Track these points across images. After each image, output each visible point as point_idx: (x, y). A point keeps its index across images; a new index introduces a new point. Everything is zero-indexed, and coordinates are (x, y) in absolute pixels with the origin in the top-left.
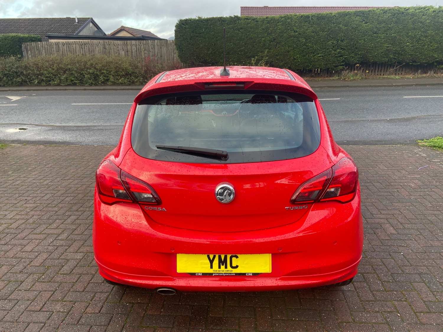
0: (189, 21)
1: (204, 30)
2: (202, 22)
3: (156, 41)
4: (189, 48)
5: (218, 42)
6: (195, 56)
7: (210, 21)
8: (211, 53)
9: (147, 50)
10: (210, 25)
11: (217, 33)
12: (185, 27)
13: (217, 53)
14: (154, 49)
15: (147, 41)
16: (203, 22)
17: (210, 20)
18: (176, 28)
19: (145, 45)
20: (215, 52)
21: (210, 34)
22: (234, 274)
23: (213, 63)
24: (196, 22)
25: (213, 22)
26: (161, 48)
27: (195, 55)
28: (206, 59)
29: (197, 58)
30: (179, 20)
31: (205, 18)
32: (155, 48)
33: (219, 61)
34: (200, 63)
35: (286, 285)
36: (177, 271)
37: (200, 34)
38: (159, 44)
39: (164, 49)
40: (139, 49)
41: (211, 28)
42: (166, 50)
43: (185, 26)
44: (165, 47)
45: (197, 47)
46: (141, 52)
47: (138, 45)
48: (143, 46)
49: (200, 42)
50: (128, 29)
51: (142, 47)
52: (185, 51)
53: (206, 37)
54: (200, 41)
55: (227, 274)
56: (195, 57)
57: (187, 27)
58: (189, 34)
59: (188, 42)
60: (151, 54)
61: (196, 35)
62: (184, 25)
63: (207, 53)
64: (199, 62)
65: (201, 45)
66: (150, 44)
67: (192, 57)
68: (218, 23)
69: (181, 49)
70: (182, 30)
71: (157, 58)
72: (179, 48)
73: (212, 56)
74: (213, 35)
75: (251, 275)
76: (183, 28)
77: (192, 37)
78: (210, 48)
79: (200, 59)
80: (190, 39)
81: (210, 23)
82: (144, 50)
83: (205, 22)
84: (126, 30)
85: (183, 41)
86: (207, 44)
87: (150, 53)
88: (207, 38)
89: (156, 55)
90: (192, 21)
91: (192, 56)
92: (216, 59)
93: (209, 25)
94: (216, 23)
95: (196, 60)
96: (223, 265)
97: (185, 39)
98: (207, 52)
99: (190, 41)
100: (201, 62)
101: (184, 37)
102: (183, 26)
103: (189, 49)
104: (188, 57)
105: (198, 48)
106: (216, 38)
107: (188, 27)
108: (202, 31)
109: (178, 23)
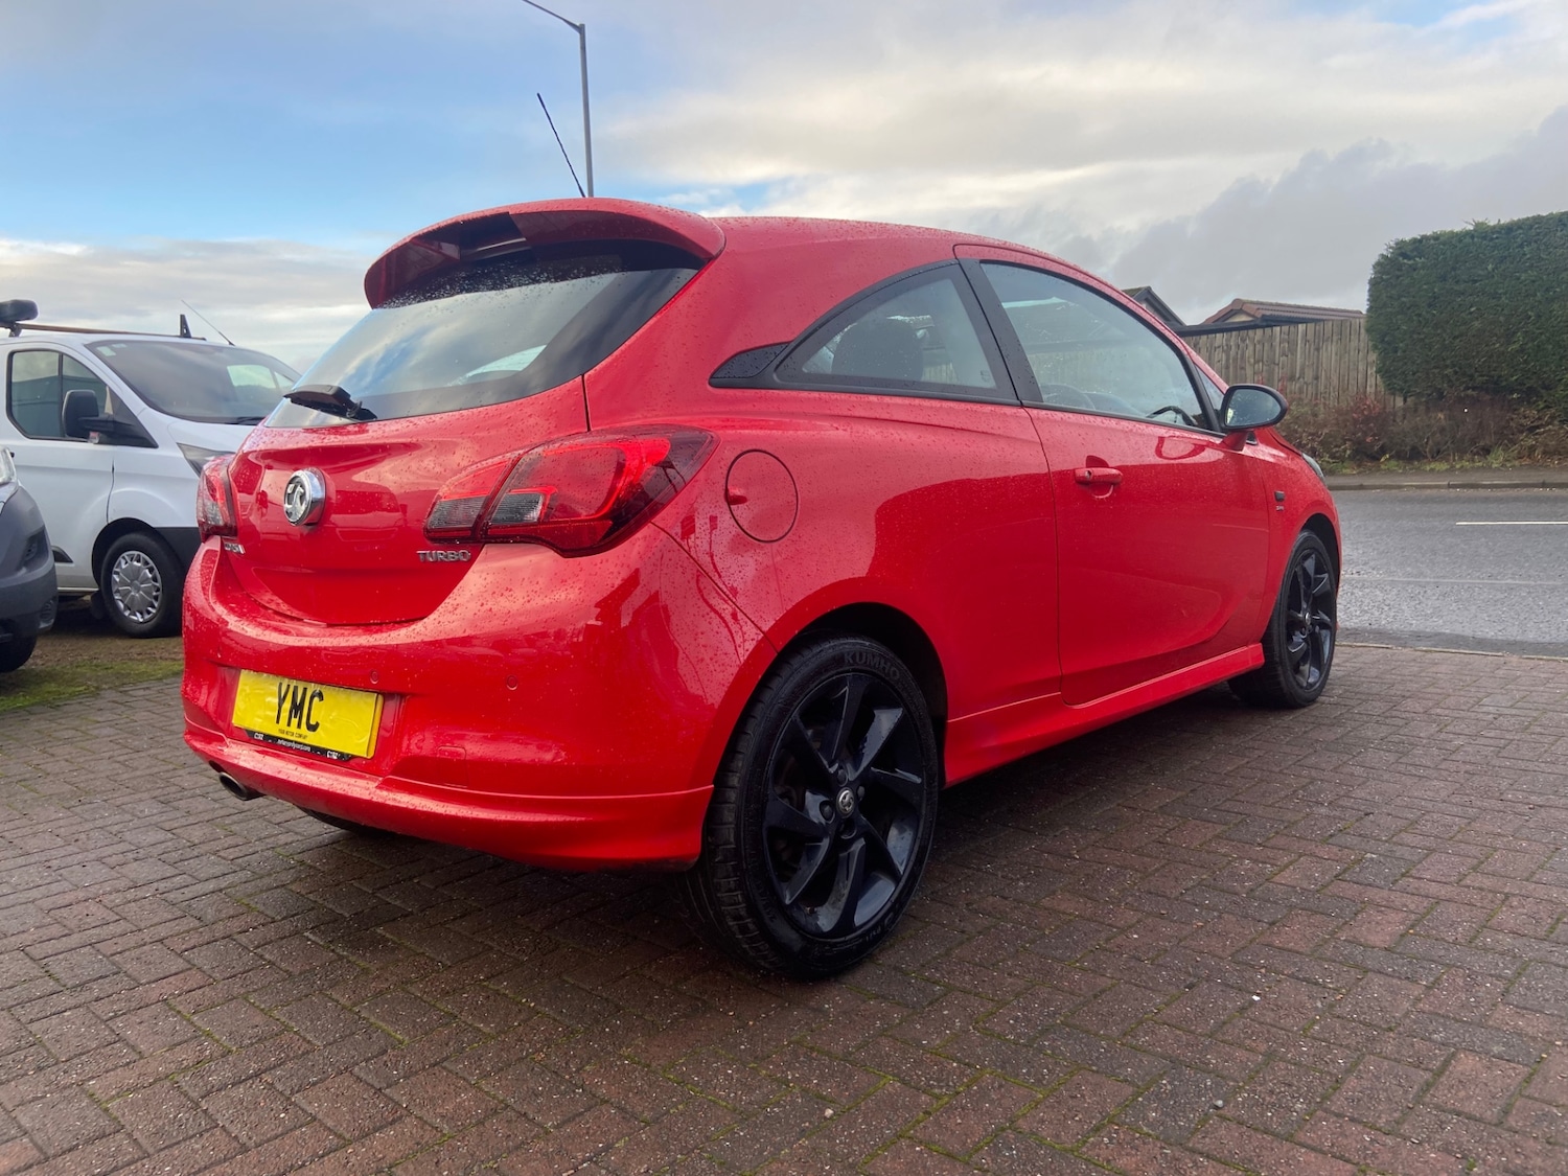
0: (1432, 242)
1: (1490, 267)
2: (1484, 238)
3: (1301, 327)
4: (1422, 336)
5: (1555, 306)
6: (1447, 366)
7: (1521, 231)
8: (1522, 350)
9: (1265, 359)
10: (1521, 246)
11: (1549, 274)
12: (1410, 266)
13: (1551, 347)
14: (1292, 354)
15: (1268, 330)
16: (1492, 239)
17: (1520, 228)
18: (1375, 273)
19: (1257, 346)
20: (1538, 346)
21: (1518, 279)
22: (309, 749)
23: (1530, 388)
24: (1460, 241)
25: (1533, 232)
26: (1318, 349)
27: (1448, 362)
28: (1500, 377)
29: (1456, 373)
30: (1392, 244)
31: (1502, 222)
32: (1293, 352)
33: (1560, 380)
34: (1470, 392)
35: (388, 802)
36: (233, 721)
37: (1476, 281)
38: (1310, 336)
39: (1330, 352)
40: (1235, 360)
41: (1525, 254)
42: (1336, 354)
43: (1411, 262)
44: (1334, 343)
45: (1457, 333)
46: (1242, 368)
47: (1233, 348)
48: (1251, 348)
49: (1471, 313)
50: (1256, 307)
51: (1249, 352)
52: (1404, 351)
53: (1500, 292)
54: (1472, 309)
55: (298, 746)
56: (1448, 371)
57: (1420, 265)
58: (1425, 287)
59: (1419, 315)
60: (1278, 372)
61: (1455, 288)
62: (1409, 258)
63: (1503, 353)
64: (1467, 388)
65: (1477, 324)
66: (1278, 340)
67: (1436, 371)
68: (1559, 234)
69: (1389, 343)
70: (1398, 277)
71: (1298, 385)
72: (1382, 341)
73: (1525, 361)
74: (1534, 281)
75: (335, 758)
76: (1401, 270)
77: (1435, 298)
78: (1515, 333)
79: (1471, 377)
80: (1430, 305)
81: (1519, 240)
82: (1252, 361)
83: (1497, 238)
84: (1249, 311)
85: (1399, 317)
86: (1502, 319)
87: (1274, 370)
88: (1505, 293)
89: (1297, 376)
90: (1442, 238)
91: (1435, 367)
92: (1545, 372)
93: (1515, 245)
94: (1546, 234)
95: (1450, 381)
96: (295, 717)
97: (1409, 308)
98: (1502, 349)
99: (1427, 312)
100: (1474, 389)
101: (1404, 299)
102: (1405, 261)
103: (1423, 340)
104: (1418, 372)
105: (1461, 335)
106: (1547, 290)
107: (1423, 263)
108: (1480, 272)
109: (1385, 253)
